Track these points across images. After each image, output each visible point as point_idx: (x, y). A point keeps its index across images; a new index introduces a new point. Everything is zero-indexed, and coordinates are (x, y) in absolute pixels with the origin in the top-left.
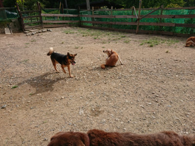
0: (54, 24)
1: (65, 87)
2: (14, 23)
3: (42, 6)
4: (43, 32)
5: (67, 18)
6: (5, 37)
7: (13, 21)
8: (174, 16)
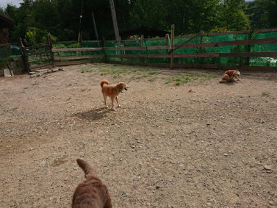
0: (70, 60)
1: (41, 138)
2: (17, 62)
3: (54, 39)
4: (53, 72)
5: (87, 53)
6: (3, 81)
7: (15, 59)
8: (217, 44)
